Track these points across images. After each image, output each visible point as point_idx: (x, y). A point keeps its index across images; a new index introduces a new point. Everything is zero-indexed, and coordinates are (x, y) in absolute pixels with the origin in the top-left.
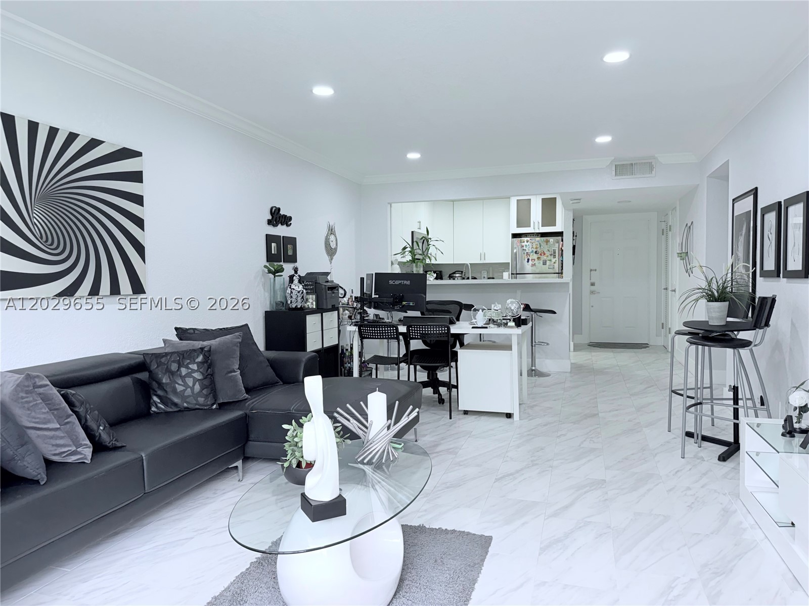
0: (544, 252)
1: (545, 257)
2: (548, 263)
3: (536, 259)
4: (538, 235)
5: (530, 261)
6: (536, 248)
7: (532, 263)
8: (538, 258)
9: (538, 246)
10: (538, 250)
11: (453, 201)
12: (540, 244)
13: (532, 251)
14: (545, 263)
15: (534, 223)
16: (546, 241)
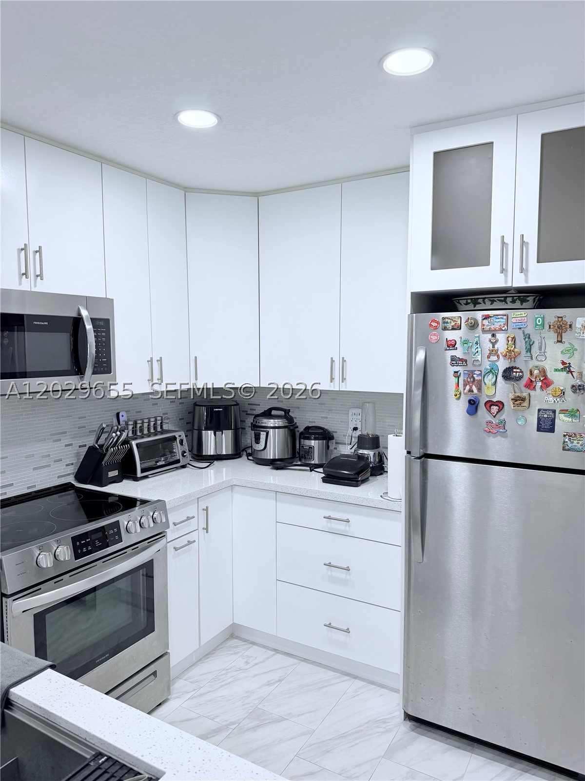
0: (543, 372)
1: (551, 399)
2: (562, 422)
3: (509, 405)
4: (523, 301)
5: (482, 409)
6: (510, 355)
7: (489, 418)
8: (519, 400)
9: (521, 345)
10: (520, 363)
11: (257, 195)
12: (527, 337)
13: (492, 371)
14: (546, 425)
15: (503, 243)
16: (558, 327)
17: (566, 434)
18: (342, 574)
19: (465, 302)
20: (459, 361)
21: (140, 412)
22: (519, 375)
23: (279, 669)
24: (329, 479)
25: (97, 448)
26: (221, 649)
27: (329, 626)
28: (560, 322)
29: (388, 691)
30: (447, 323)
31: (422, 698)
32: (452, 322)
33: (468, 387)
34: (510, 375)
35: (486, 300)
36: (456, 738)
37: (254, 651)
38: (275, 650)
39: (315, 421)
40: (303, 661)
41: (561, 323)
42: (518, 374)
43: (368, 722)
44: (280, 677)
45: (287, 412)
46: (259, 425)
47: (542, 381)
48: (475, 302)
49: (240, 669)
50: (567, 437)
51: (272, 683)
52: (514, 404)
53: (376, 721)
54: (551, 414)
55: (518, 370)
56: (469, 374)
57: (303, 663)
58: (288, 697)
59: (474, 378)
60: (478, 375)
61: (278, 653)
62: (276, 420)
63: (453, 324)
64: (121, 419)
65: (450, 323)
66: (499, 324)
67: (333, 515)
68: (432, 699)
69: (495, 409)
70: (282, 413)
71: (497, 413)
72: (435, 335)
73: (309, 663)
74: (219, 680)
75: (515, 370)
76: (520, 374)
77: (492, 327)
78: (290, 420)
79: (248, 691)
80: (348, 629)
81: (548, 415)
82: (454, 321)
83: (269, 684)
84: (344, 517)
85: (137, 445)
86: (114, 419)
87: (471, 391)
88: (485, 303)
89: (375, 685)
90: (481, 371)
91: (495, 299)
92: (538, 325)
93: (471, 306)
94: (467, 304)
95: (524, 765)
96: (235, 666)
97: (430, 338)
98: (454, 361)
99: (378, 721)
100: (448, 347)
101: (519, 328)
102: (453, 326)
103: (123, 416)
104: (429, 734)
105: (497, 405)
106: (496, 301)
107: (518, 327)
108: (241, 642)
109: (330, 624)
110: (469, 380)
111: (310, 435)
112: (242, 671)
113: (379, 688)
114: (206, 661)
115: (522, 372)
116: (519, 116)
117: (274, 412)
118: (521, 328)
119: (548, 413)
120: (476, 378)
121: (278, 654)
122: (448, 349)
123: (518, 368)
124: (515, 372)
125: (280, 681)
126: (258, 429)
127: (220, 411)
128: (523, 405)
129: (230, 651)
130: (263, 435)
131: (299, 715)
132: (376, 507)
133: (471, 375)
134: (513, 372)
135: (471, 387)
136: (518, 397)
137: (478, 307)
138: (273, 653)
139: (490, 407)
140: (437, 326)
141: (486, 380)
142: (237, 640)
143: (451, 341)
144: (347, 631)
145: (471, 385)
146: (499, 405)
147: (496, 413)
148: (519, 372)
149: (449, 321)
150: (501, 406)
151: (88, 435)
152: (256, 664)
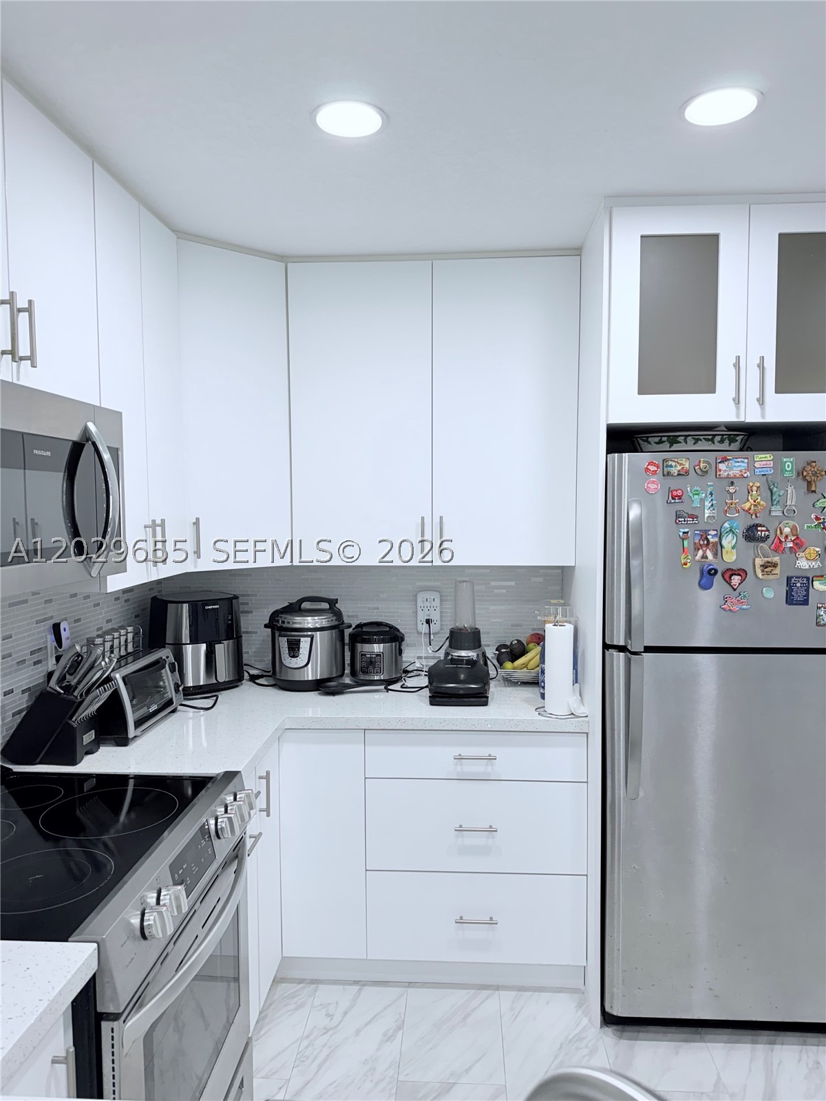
1: (804, 563)
5: (719, 581)
8: (769, 567)
10: (767, 520)
13: (733, 530)
14: (800, 596)
15: (737, 365)
16: (812, 474)
17: (821, 605)
18: (480, 840)
19: (657, 439)
20: (689, 517)
21: (79, 620)
22: (765, 534)
23: (385, 1009)
24: (439, 697)
25: (60, 693)
26: (272, 1007)
27: (460, 921)
28: (814, 468)
29: (550, 994)
30: (671, 466)
31: (639, 988)
32: (678, 465)
33: (700, 553)
34: (754, 534)
35: (690, 438)
36: (673, 1029)
37: (325, 994)
38: (356, 982)
39: (359, 614)
40: (408, 987)
41: (816, 470)
42: (763, 533)
43: (561, 1047)
44: (396, 1021)
45: (333, 602)
46: (289, 626)
47: (793, 541)
48: (673, 441)
49: (327, 1030)
50: (822, 609)
51: (391, 1036)
52: (763, 571)
53: (570, 1041)
54: (805, 582)
55: (764, 529)
56: (702, 535)
57: (410, 990)
58: (431, 1049)
59: (708, 540)
60: (714, 536)
61: (364, 985)
62: (316, 618)
63: (679, 468)
64: (64, 635)
65: (676, 466)
66: (739, 469)
67: (466, 751)
68: (653, 985)
69: (736, 580)
70: (326, 606)
71: (740, 584)
72: (653, 482)
73: (419, 987)
74: (307, 1058)
75: (759, 528)
76: (767, 533)
77: (731, 473)
78: (338, 614)
79: (366, 1060)
80: (491, 919)
81: (801, 584)
82: (681, 464)
83: (388, 1038)
84: (485, 752)
85: (124, 679)
86: (48, 636)
87: (704, 557)
88: (686, 443)
89: (530, 991)
90: (717, 531)
91: (701, 437)
92: (787, 471)
93: (666, 446)
94: (660, 442)
95: (765, 1035)
96: (315, 1027)
97: (648, 487)
98: (681, 517)
99: (571, 1039)
100: (673, 498)
101: (763, 475)
102: (679, 471)
103: (65, 630)
104: (641, 1035)
105: (739, 575)
106: (701, 440)
107: (763, 473)
108: (295, 985)
109: (461, 918)
110: (702, 543)
111: (371, 635)
112: (331, 1032)
113: (537, 993)
114: (263, 1032)
115: (768, 530)
116: (752, 206)
117: (305, 605)
118: (765, 475)
119: (801, 581)
120: (711, 540)
121: (366, 987)
122: (673, 501)
123: (764, 526)
124: (759, 531)
125: (400, 1028)
126: (289, 633)
127: (215, 609)
128: (773, 572)
129: (286, 1005)
130: (305, 643)
131: (467, 1071)
132: (538, 730)
133: (705, 536)
134: (758, 531)
135: (705, 552)
136: (768, 562)
137: (675, 447)
138: (356, 988)
139: (730, 577)
140: (656, 471)
141: (724, 542)
142: (283, 985)
143: (677, 491)
144: (491, 922)
145: (704, 549)
146: (741, 574)
147: (738, 584)
148: (765, 531)
149: (673, 464)
150: (744, 575)
151: (16, 671)
152: (345, 1013)
